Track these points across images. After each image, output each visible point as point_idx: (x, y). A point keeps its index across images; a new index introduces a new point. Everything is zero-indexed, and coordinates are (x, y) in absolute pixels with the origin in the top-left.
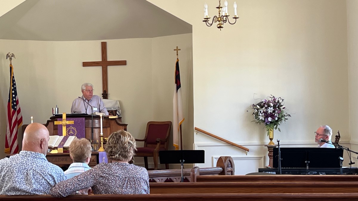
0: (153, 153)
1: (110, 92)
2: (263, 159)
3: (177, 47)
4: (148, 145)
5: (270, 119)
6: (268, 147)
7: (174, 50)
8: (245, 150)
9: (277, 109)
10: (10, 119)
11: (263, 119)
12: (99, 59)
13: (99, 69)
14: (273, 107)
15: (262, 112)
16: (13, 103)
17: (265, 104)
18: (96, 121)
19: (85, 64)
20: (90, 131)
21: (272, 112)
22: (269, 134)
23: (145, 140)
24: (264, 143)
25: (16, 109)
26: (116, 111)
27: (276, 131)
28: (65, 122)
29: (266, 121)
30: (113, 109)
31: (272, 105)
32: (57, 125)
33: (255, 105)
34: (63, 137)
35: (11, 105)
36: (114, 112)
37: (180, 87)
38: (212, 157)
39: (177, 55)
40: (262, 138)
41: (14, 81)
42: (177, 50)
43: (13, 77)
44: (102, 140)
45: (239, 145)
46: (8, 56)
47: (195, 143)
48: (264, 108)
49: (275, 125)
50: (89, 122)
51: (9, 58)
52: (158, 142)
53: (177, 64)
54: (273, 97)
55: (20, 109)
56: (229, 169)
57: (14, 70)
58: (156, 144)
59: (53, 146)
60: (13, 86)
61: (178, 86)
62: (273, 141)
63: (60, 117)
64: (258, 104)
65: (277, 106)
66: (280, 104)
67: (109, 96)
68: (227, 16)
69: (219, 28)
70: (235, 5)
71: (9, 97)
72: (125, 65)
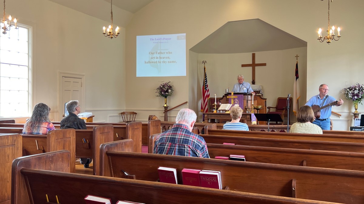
0: (281, 115)
1: (256, 80)
2: (350, 121)
4: (278, 111)
5: (356, 97)
6: (354, 114)
7: (295, 57)
8: (339, 115)
9: (361, 91)
10: (204, 95)
11: (351, 97)
12: (251, 63)
13: (250, 68)
14: (358, 90)
15: (351, 93)
16: (205, 86)
17: (353, 88)
18: (249, 96)
19: (243, 66)
20: (246, 101)
21: (357, 93)
22: (355, 106)
23: (276, 108)
24: (351, 111)
25: (207, 89)
26: (260, 91)
27: (359, 105)
28: (232, 96)
29: (353, 99)
30: (258, 90)
31: (357, 89)
32: (228, 98)
33: (346, 89)
34: (232, 105)
35: (204, 87)
36: (258, 92)
39: (297, 59)
40: (350, 109)
41: (206, 75)
42: (297, 56)
43: (206, 73)
44: (253, 107)
45: (335, 112)
46: (203, 62)
48: (352, 91)
49: (359, 100)
50: (245, 97)
52: (284, 109)
53: (297, 65)
54: (358, 84)
55: (208, 89)
57: (206, 70)
58: (283, 110)
59: (227, 109)
60: (205, 78)
61: (297, 77)
62: (357, 110)
63: (230, 94)
64: (348, 88)
65: (361, 89)
66: (363, 88)
67: (256, 83)
68: (333, 36)
69: (328, 43)
70: (339, 29)
71: (203, 83)
72: (266, 66)
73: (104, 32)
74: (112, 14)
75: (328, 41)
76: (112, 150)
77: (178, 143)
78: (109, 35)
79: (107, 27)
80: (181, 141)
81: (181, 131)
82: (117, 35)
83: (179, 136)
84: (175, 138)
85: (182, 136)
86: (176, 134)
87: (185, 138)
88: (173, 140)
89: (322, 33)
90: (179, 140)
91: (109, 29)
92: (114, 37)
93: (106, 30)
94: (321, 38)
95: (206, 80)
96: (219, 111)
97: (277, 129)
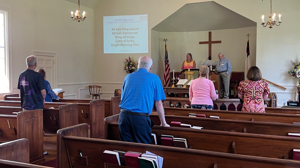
0: (234, 88)
1: (212, 57)
2: (294, 94)
3: (248, 34)
4: (232, 84)
6: (298, 88)
8: (284, 89)
12: (208, 40)
13: (207, 45)
19: (200, 43)
24: (295, 85)
28: (189, 72)
32: (186, 74)
34: (188, 80)
39: (248, 38)
40: (295, 83)
41: (167, 52)
43: (167, 50)
45: (281, 86)
46: (164, 40)
53: (248, 43)
56: (274, 99)
57: (167, 47)
58: (236, 83)
59: (183, 84)
61: (248, 54)
67: (212, 59)
70: (280, 16)
71: (165, 59)
72: (221, 43)
73: (72, 16)
75: (270, 26)
78: (76, 19)
79: (75, 12)
82: (84, 19)
91: (77, 14)
92: (81, 20)
93: (74, 14)
94: (264, 23)
95: (167, 56)
96: (177, 86)
97: (227, 103)
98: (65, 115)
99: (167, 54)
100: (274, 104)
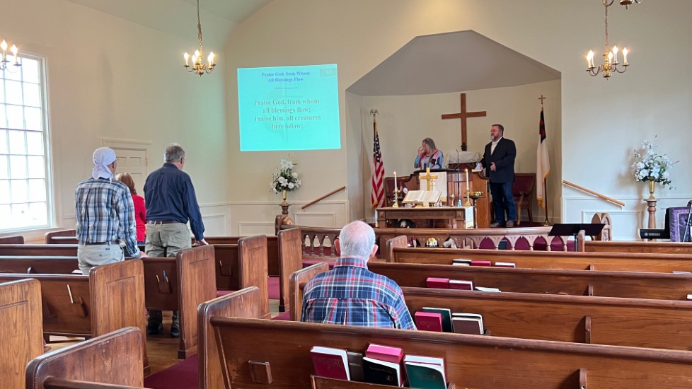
1: (469, 144)
2: (640, 214)
3: (542, 96)
6: (647, 201)
7: (539, 99)
8: (620, 205)
12: (460, 112)
13: (459, 121)
19: (444, 117)
20: (453, 184)
24: (643, 197)
37: (545, 137)
38: (582, 212)
39: (542, 104)
41: (377, 136)
42: (542, 98)
43: (377, 132)
45: (613, 198)
46: (371, 112)
47: (563, 196)
50: (451, 176)
51: (372, 114)
52: (521, 195)
53: (542, 114)
56: (607, 226)
57: (377, 126)
58: (519, 197)
59: (418, 201)
61: (543, 137)
67: (468, 149)
68: (616, 64)
69: (605, 77)
70: (625, 52)
71: (374, 151)
72: (485, 115)
73: (187, 64)
74: (200, 29)
75: (605, 73)
76: (221, 315)
77: (351, 297)
78: (195, 69)
79: (192, 53)
80: (355, 292)
81: (353, 273)
82: (211, 69)
83: (352, 284)
84: (344, 288)
85: (356, 284)
86: (345, 279)
87: (363, 286)
88: (339, 293)
89: (595, 59)
90: (351, 292)
91: (195, 57)
92: (204, 72)
93: (190, 59)
94: (593, 68)
95: (378, 144)
96: (404, 205)
97: (513, 236)
98: (188, 271)
99: (378, 141)
100: (605, 235)
